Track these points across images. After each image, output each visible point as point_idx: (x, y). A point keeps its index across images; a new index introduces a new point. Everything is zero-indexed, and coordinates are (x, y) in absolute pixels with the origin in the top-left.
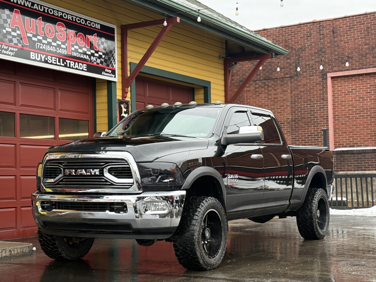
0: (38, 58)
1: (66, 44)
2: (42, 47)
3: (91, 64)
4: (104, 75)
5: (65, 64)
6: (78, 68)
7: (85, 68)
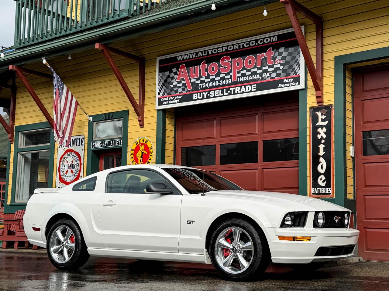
0: (200, 96)
1: (231, 73)
2: (205, 86)
3: (263, 81)
4: (283, 87)
5: (228, 93)
6: (245, 91)
7: (254, 89)
